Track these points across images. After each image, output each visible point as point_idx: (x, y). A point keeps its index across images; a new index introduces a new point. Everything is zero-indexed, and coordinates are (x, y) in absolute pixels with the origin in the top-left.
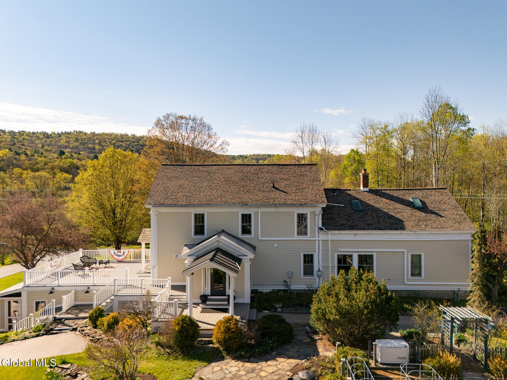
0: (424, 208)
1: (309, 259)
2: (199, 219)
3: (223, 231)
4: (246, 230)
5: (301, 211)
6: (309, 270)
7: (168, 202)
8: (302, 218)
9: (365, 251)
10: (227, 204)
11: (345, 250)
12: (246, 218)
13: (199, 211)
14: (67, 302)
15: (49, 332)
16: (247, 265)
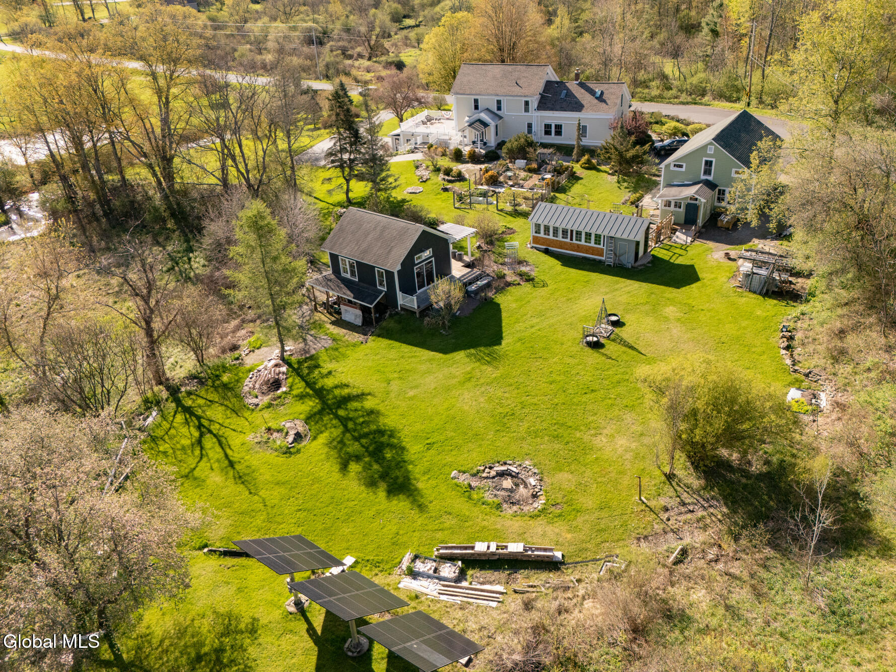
0: (601, 99)
1: (530, 126)
2: (476, 101)
3: (487, 109)
4: (499, 108)
5: (526, 99)
6: (530, 131)
7: (461, 92)
8: (527, 103)
9: (558, 122)
10: (488, 95)
11: (548, 122)
12: (499, 102)
13: (476, 97)
14: (419, 140)
15: (413, 152)
16: (492, 129)
